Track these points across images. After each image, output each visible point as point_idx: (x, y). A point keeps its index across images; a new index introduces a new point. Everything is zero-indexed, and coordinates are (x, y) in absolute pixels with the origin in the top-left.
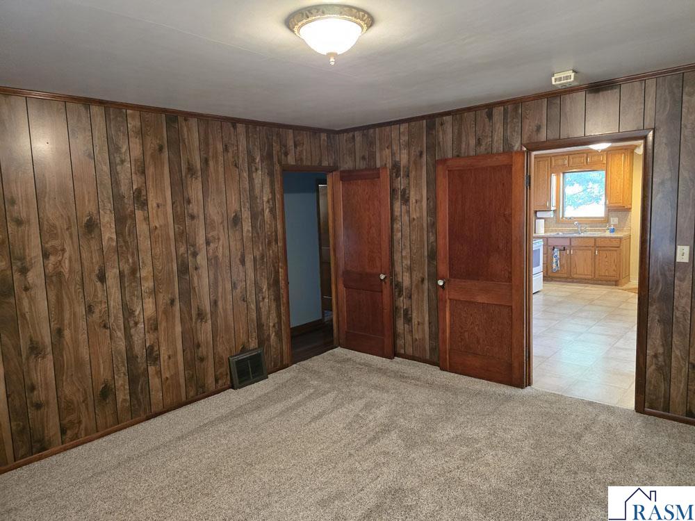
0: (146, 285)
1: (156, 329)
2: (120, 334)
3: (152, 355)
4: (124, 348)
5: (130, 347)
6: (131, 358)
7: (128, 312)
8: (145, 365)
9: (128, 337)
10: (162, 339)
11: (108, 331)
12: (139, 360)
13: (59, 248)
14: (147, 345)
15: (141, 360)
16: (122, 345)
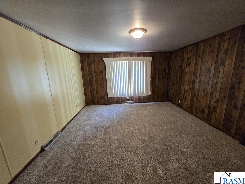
0: (218, 89)
1: (218, 103)
2: (209, 99)
3: (215, 109)
4: (209, 103)
5: (210, 104)
6: (210, 107)
7: (212, 95)
8: (212, 111)
9: (210, 101)
10: (219, 106)
11: (206, 97)
12: (211, 108)
13: (202, 75)
14: (214, 106)
15: (212, 109)
16: (209, 102)
